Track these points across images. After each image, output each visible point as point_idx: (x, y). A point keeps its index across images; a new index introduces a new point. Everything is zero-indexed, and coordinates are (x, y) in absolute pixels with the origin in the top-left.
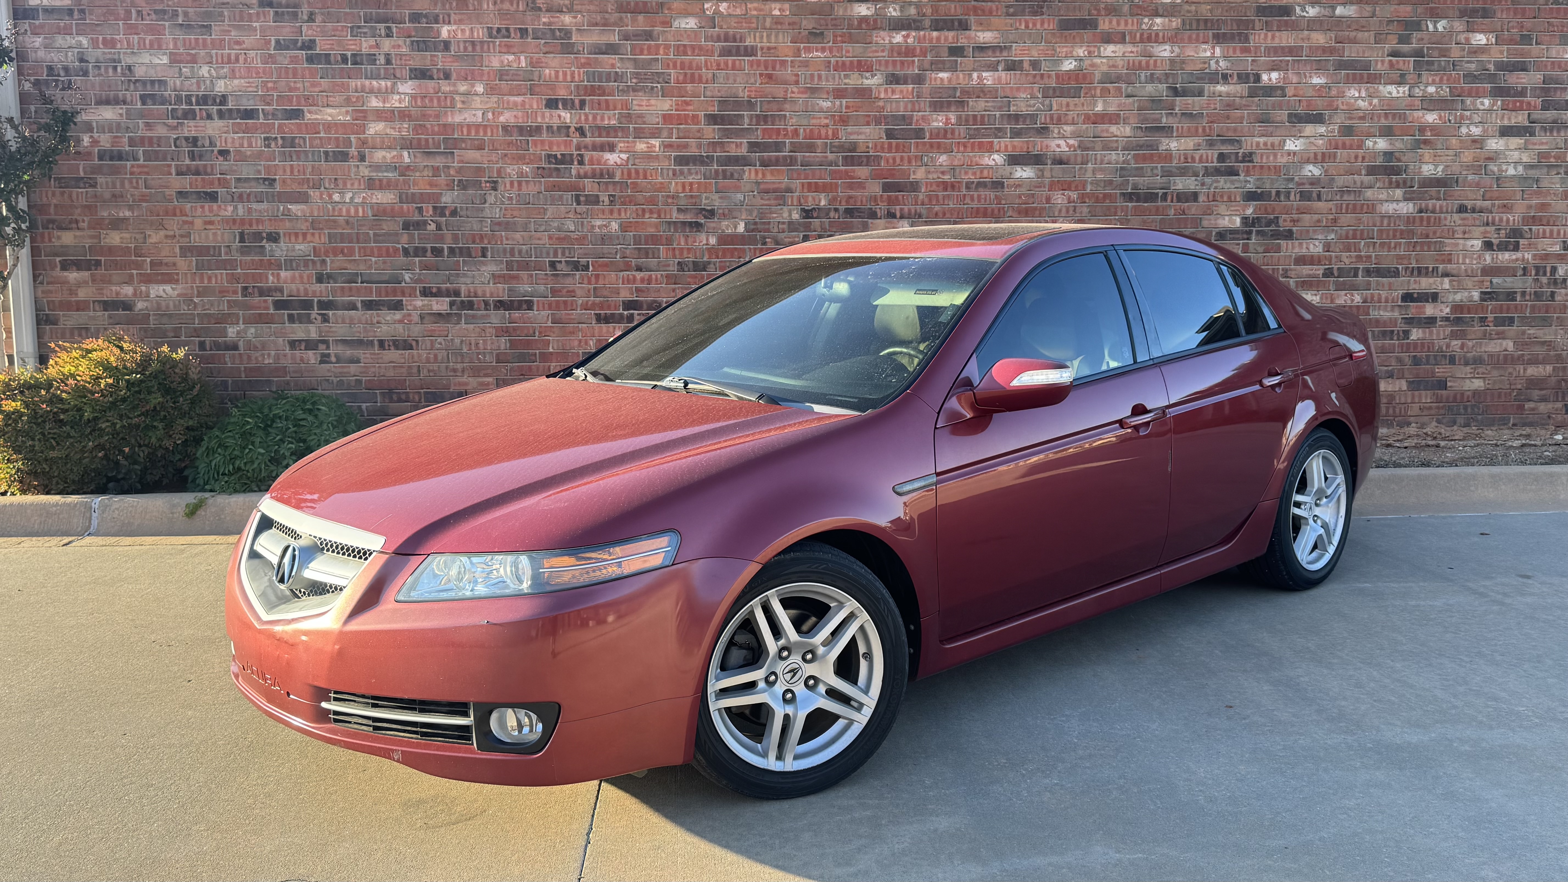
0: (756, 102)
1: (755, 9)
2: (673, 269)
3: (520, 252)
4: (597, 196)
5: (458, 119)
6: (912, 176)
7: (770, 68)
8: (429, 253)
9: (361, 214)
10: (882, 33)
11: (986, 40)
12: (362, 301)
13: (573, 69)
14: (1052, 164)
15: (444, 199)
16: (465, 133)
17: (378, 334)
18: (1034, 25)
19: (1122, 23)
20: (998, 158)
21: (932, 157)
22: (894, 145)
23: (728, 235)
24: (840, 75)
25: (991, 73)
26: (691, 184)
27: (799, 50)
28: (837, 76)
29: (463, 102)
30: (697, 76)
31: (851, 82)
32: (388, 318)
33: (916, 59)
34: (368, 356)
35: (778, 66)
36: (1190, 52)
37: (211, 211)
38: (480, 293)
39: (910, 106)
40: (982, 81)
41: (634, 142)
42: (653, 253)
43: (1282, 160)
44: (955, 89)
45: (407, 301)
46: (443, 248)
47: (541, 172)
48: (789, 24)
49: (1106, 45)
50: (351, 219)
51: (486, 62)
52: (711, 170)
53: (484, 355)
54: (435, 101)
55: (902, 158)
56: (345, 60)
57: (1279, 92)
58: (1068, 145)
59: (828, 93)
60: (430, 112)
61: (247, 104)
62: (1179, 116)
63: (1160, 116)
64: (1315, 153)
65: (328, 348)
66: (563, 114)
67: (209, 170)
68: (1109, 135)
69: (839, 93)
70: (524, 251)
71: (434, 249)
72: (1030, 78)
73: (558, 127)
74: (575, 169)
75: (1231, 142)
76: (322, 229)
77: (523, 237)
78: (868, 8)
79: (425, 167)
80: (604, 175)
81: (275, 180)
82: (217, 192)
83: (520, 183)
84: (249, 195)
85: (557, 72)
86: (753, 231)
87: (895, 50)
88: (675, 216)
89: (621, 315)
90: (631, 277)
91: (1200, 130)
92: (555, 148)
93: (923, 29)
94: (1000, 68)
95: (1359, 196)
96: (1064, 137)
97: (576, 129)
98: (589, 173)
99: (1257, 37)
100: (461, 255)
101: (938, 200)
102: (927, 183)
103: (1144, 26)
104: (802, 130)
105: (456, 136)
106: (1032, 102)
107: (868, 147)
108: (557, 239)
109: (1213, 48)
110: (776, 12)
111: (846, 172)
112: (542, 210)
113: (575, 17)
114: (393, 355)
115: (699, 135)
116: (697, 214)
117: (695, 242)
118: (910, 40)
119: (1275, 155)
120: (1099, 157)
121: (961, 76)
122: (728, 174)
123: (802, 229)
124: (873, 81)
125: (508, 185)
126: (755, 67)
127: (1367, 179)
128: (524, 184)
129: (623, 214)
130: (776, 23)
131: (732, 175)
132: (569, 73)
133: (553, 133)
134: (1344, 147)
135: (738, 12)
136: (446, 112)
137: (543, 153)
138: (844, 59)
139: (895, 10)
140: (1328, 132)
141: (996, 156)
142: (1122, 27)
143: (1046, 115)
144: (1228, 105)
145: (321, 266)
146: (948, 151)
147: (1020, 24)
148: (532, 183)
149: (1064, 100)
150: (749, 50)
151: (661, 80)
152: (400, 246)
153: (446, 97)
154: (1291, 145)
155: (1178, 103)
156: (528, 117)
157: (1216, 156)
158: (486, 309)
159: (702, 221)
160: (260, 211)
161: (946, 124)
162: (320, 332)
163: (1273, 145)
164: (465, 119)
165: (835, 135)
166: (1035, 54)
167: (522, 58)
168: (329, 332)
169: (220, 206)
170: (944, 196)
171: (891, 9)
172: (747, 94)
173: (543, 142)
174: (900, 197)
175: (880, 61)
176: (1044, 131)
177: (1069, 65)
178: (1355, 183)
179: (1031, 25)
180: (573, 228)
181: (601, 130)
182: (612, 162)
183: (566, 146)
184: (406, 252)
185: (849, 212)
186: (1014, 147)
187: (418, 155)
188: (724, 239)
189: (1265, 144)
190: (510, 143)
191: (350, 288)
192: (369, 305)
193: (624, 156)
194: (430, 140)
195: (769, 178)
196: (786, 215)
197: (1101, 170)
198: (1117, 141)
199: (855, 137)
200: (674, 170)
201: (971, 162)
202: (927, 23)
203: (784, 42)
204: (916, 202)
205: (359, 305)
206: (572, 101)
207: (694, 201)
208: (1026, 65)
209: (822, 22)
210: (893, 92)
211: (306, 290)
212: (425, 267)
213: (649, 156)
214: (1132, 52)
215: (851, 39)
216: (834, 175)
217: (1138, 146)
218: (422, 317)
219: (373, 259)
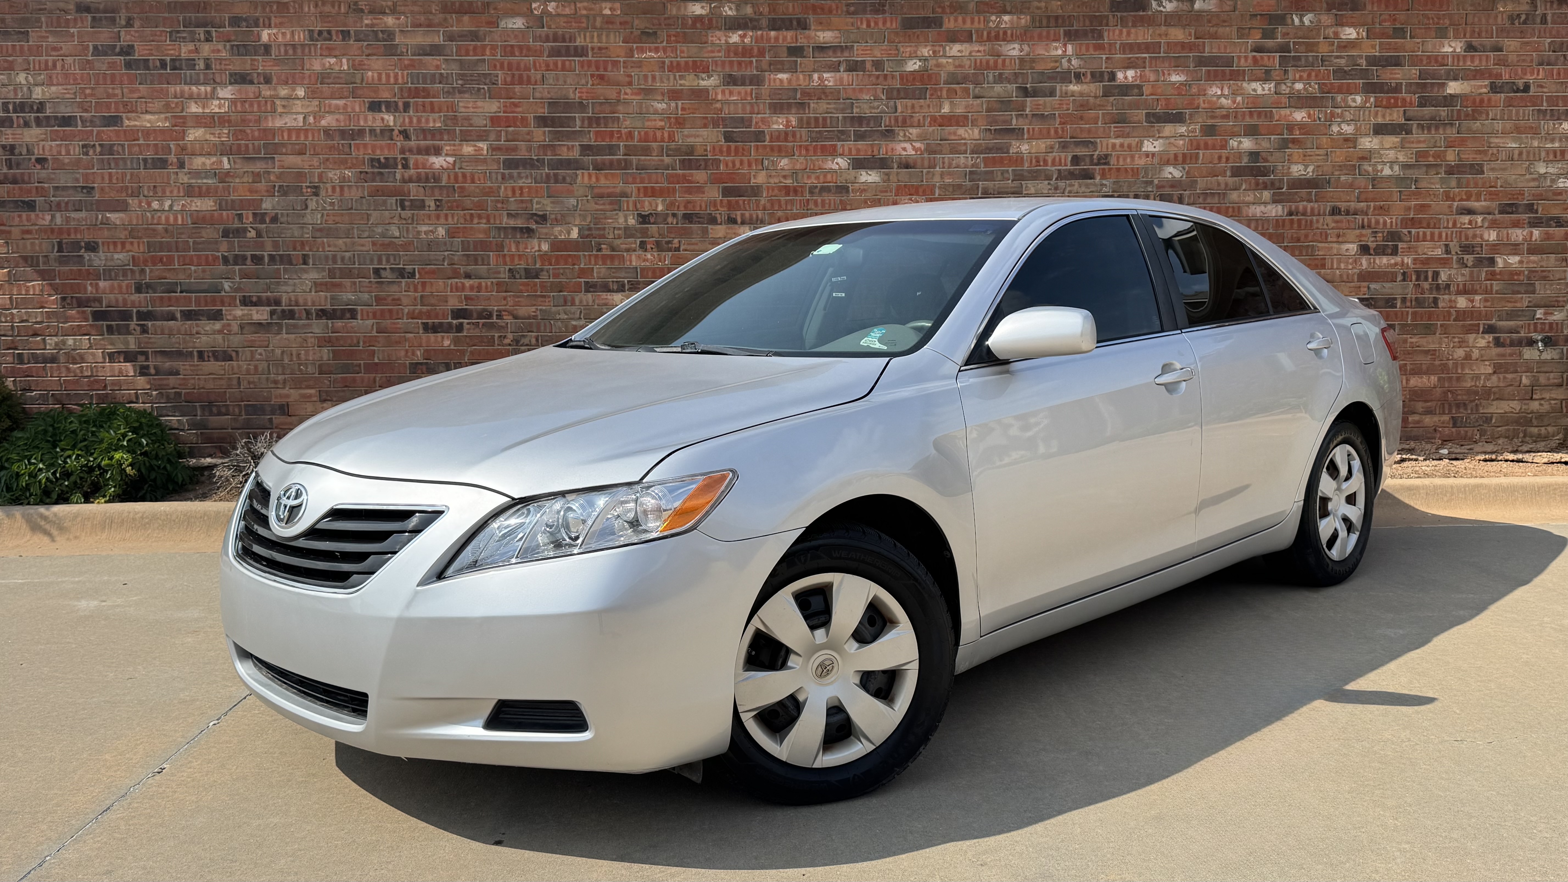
0: (588, 103)
1: (585, 8)
2: (504, 276)
3: (343, 259)
4: (423, 201)
5: (279, 123)
6: (753, 181)
7: (602, 69)
8: (249, 261)
9: (180, 222)
10: (718, 33)
11: (827, 39)
12: (181, 311)
13: (396, 71)
14: (898, 167)
15: (264, 206)
16: (286, 137)
17: (197, 345)
18: (876, 24)
19: (969, 21)
20: (842, 162)
21: (773, 161)
22: (733, 148)
23: (562, 242)
24: (675, 76)
25: (833, 74)
26: (521, 188)
27: (631, 50)
28: (672, 77)
29: (284, 106)
30: (525, 78)
31: (687, 83)
32: (207, 328)
33: (754, 60)
34: (187, 367)
35: (610, 68)
36: (1040, 50)
37: (28, 220)
38: (301, 301)
39: (748, 108)
40: (823, 82)
41: (460, 145)
42: (483, 260)
43: (1140, 162)
44: (795, 90)
45: (226, 310)
46: (263, 256)
47: (363, 177)
48: (621, 23)
49: (951, 45)
50: (170, 227)
51: (307, 66)
52: (542, 174)
53: (306, 366)
54: (256, 106)
55: (742, 162)
56: (163, 64)
57: (1136, 91)
58: (914, 148)
59: (663, 94)
60: (250, 117)
61: (65, 111)
62: (1029, 117)
63: (1010, 117)
64: (1175, 154)
65: (147, 359)
66: (386, 117)
67: (26, 178)
68: (956, 138)
69: (674, 95)
70: (347, 258)
71: (253, 257)
72: (873, 79)
73: (381, 130)
74: (399, 173)
75: (1086, 144)
76: (141, 238)
77: (345, 243)
78: (702, 7)
79: (245, 173)
80: (431, 179)
81: (93, 188)
82: (35, 201)
83: (342, 188)
84: (67, 203)
85: (380, 75)
86: (587, 236)
87: (731, 49)
88: (506, 222)
89: (450, 324)
90: (460, 284)
91: (1052, 132)
92: (378, 152)
93: (760, 29)
94: (842, 70)
95: (1224, 199)
96: (910, 140)
97: (400, 132)
98: (414, 177)
99: (1111, 34)
100: (282, 263)
101: (780, 206)
102: (768, 188)
103: (991, 24)
104: (636, 133)
105: (276, 141)
106: (876, 104)
107: (706, 150)
108: (382, 245)
109: (1065, 45)
110: (607, 12)
111: (684, 176)
112: (366, 216)
113: (399, 19)
114: (212, 366)
115: (528, 137)
116: (528, 219)
117: (526, 248)
118: (747, 40)
119: (1132, 157)
120: (946, 160)
121: (801, 77)
122: (560, 177)
123: (639, 235)
124: (709, 82)
125: (330, 190)
126: (586, 68)
127: (1231, 181)
128: (346, 189)
129: (450, 219)
130: (607, 23)
131: (564, 179)
132: (392, 75)
133: (376, 136)
134: (1206, 147)
135: (567, 11)
136: (266, 118)
137: (367, 157)
138: (679, 59)
139: (731, 9)
140: (1189, 132)
141: (839, 160)
142: (968, 26)
143: (890, 117)
144: (1082, 106)
145: (140, 276)
146: (790, 154)
147: (862, 23)
148: (355, 188)
149: (909, 102)
150: (579, 51)
151: (488, 81)
152: (220, 254)
153: (266, 102)
154: (1149, 146)
155: (1028, 104)
156: (350, 120)
157: (1070, 159)
158: (308, 318)
159: (534, 227)
160: (78, 220)
161: (787, 126)
162: (140, 343)
163: (1129, 146)
164: (286, 124)
165: (671, 138)
166: (878, 54)
167: (344, 61)
168: (147, 343)
169: (38, 215)
170: (787, 202)
171: (726, 8)
172: (578, 95)
173: (365, 146)
174: (741, 202)
175: (716, 61)
176: (889, 134)
177: (913, 66)
178: (1219, 184)
179: (872, 24)
180: (397, 234)
181: (426, 133)
182: (437, 166)
183: (389, 150)
184: (226, 260)
185: (688, 218)
186: (858, 150)
187: (238, 161)
188: (558, 246)
189: (1122, 145)
190: (332, 147)
191: (170, 298)
192: (189, 315)
193: (451, 160)
194: (251, 146)
195: (603, 181)
196: (621, 220)
197: (950, 174)
198: (965, 144)
199: (692, 140)
200: (503, 175)
201: (814, 165)
202: (764, 22)
203: (615, 43)
204: (758, 206)
205: (178, 315)
206: (396, 103)
207: (524, 205)
208: (868, 66)
209: (656, 21)
210: (731, 93)
211: (125, 300)
212: (245, 275)
213: (476, 159)
214: (979, 51)
215: (686, 39)
216: (671, 179)
217: (987, 148)
218: (242, 327)
219: (193, 268)
